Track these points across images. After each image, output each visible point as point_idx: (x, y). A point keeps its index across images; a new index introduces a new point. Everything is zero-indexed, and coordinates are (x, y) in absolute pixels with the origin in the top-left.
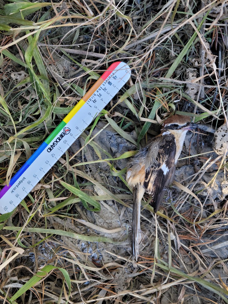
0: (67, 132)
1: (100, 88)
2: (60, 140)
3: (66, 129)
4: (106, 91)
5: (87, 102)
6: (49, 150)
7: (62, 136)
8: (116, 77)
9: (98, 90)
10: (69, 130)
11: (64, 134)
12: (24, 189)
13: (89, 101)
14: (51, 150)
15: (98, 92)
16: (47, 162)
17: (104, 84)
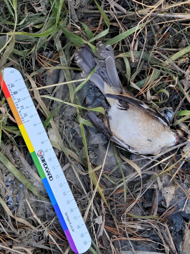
0: (42, 154)
1: (16, 104)
2: (46, 164)
3: (39, 154)
4: (21, 99)
5: (23, 122)
6: (51, 179)
7: (43, 161)
8: (12, 84)
9: (16, 107)
10: (41, 151)
11: (42, 158)
12: (76, 218)
13: (23, 119)
14: (51, 177)
15: (18, 108)
16: (61, 185)
17: (14, 98)
